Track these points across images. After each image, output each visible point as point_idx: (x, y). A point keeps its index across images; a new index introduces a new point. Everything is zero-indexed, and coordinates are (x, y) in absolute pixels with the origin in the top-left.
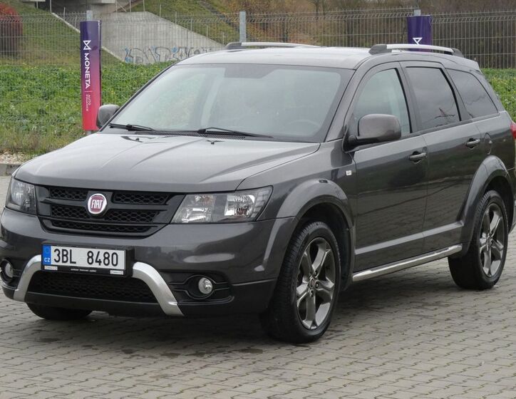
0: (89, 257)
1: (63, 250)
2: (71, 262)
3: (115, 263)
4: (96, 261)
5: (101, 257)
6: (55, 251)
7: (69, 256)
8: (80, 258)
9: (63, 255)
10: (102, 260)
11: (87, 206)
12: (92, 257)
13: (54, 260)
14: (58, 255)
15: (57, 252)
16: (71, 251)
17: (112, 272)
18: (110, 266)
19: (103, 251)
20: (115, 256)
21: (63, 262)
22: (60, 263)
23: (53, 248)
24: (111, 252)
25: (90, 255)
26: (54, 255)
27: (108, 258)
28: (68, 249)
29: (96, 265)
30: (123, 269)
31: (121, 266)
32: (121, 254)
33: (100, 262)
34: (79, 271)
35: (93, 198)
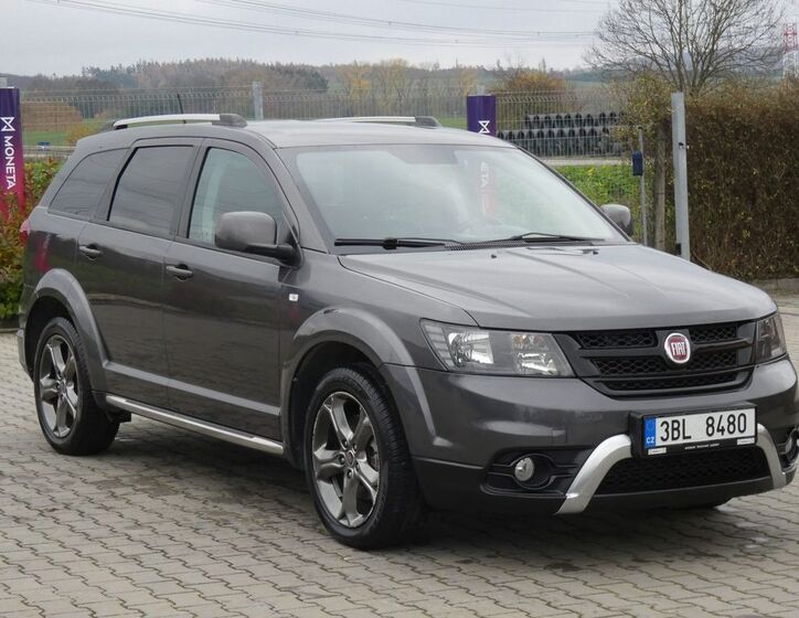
0: (709, 426)
1: (673, 422)
2: (684, 438)
3: (742, 429)
4: (718, 430)
5: (724, 424)
6: (662, 425)
7: (681, 429)
8: (696, 429)
9: (673, 429)
10: (726, 428)
11: (665, 351)
12: (712, 425)
13: (660, 439)
14: (666, 430)
15: (665, 426)
16: (684, 421)
17: (740, 442)
18: (737, 434)
19: (726, 414)
20: (742, 418)
21: (673, 439)
22: (670, 442)
23: (659, 421)
24: (737, 413)
25: (710, 422)
26: (660, 432)
27: (733, 423)
28: (680, 418)
29: (717, 436)
30: (753, 434)
31: (750, 431)
32: (751, 414)
33: (723, 430)
34: (696, 449)
35: (671, 341)
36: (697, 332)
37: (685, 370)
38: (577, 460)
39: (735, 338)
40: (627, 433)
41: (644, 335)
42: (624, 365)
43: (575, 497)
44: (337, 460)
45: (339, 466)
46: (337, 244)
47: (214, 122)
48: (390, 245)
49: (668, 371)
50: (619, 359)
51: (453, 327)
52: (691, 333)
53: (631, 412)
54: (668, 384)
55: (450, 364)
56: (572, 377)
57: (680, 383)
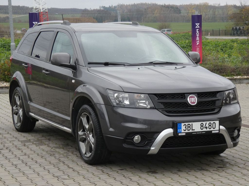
0: (201, 126)
1: (188, 124)
2: (192, 130)
3: (214, 127)
4: (205, 128)
5: (207, 125)
6: (184, 125)
7: (191, 127)
8: (197, 127)
9: (188, 127)
10: (208, 127)
11: (188, 101)
12: (203, 126)
13: (183, 130)
14: (186, 127)
15: (185, 126)
16: (192, 124)
17: (213, 132)
18: (212, 129)
19: (208, 122)
20: (214, 124)
21: (188, 130)
22: (187, 131)
23: (183, 124)
24: (212, 122)
25: (202, 125)
26: (183, 128)
27: (211, 125)
28: (191, 123)
29: (205, 130)
30: (218, 129)
31: (217, 128)
32: (217, 123)
33: (207, 128)
34: (197, 134)
35: (190, 97)
36: (200, 95)
37: (195, 107)
38: (155, 137)
39: (216, 97)
40: (172, 128)
41: (182, 95)
42: (173, 105)
43: (154, 149)
44: (84, 135)
45: (85, 137)
46: (88, 64)
47: (62, 24)
48: (106, 64)
49: (189, 108)
50: (171, 103)
51: (117, 92)
52: (198, 95)
53: (173, 121)
54: (188, 112)
55: (115, 104)
56: (154, 109)
57: (193, 111)
